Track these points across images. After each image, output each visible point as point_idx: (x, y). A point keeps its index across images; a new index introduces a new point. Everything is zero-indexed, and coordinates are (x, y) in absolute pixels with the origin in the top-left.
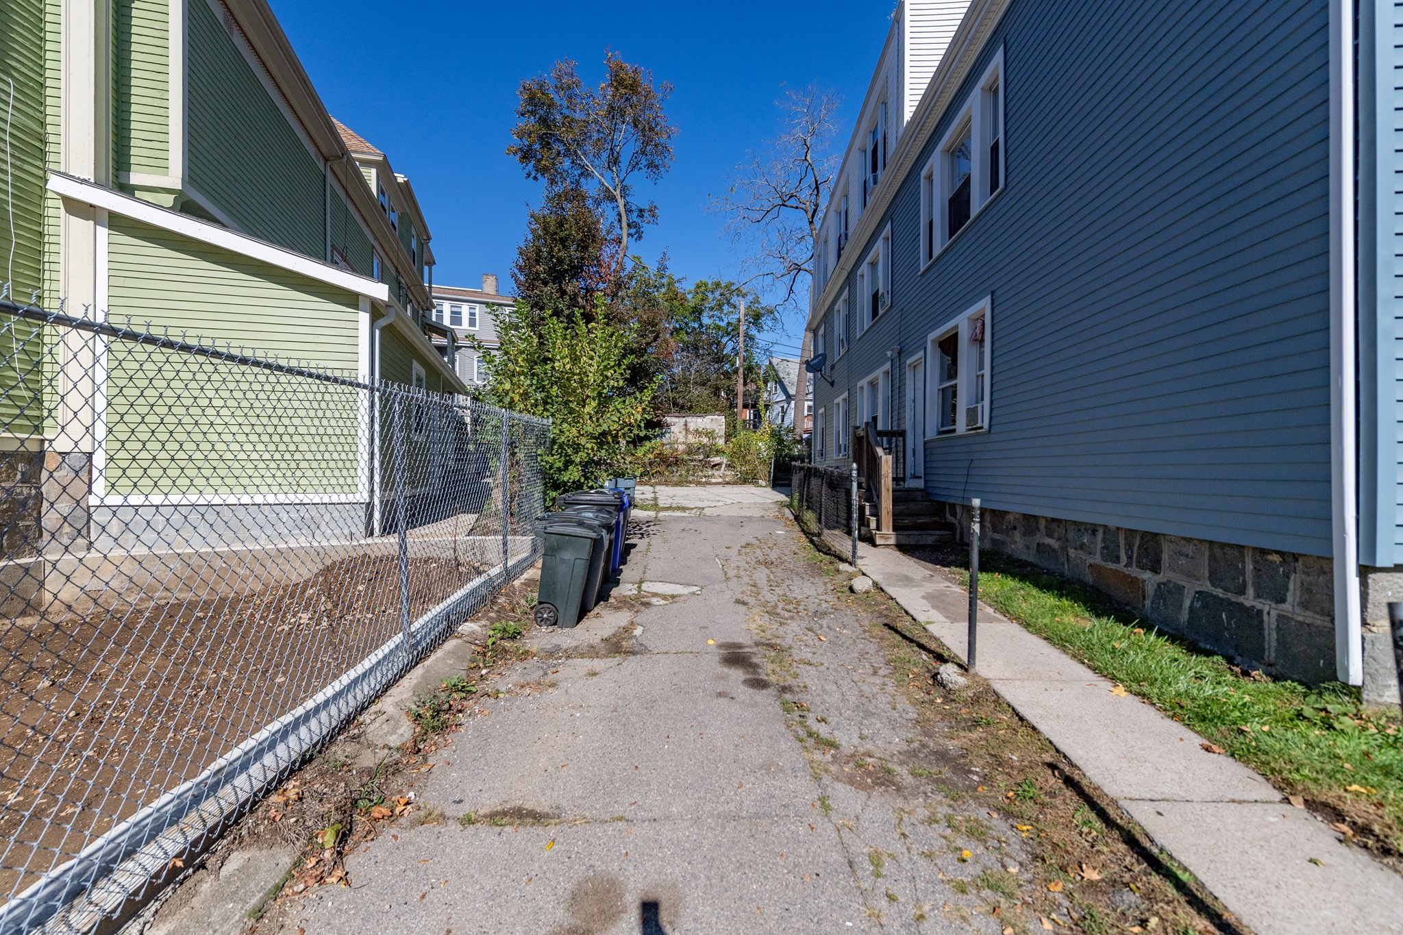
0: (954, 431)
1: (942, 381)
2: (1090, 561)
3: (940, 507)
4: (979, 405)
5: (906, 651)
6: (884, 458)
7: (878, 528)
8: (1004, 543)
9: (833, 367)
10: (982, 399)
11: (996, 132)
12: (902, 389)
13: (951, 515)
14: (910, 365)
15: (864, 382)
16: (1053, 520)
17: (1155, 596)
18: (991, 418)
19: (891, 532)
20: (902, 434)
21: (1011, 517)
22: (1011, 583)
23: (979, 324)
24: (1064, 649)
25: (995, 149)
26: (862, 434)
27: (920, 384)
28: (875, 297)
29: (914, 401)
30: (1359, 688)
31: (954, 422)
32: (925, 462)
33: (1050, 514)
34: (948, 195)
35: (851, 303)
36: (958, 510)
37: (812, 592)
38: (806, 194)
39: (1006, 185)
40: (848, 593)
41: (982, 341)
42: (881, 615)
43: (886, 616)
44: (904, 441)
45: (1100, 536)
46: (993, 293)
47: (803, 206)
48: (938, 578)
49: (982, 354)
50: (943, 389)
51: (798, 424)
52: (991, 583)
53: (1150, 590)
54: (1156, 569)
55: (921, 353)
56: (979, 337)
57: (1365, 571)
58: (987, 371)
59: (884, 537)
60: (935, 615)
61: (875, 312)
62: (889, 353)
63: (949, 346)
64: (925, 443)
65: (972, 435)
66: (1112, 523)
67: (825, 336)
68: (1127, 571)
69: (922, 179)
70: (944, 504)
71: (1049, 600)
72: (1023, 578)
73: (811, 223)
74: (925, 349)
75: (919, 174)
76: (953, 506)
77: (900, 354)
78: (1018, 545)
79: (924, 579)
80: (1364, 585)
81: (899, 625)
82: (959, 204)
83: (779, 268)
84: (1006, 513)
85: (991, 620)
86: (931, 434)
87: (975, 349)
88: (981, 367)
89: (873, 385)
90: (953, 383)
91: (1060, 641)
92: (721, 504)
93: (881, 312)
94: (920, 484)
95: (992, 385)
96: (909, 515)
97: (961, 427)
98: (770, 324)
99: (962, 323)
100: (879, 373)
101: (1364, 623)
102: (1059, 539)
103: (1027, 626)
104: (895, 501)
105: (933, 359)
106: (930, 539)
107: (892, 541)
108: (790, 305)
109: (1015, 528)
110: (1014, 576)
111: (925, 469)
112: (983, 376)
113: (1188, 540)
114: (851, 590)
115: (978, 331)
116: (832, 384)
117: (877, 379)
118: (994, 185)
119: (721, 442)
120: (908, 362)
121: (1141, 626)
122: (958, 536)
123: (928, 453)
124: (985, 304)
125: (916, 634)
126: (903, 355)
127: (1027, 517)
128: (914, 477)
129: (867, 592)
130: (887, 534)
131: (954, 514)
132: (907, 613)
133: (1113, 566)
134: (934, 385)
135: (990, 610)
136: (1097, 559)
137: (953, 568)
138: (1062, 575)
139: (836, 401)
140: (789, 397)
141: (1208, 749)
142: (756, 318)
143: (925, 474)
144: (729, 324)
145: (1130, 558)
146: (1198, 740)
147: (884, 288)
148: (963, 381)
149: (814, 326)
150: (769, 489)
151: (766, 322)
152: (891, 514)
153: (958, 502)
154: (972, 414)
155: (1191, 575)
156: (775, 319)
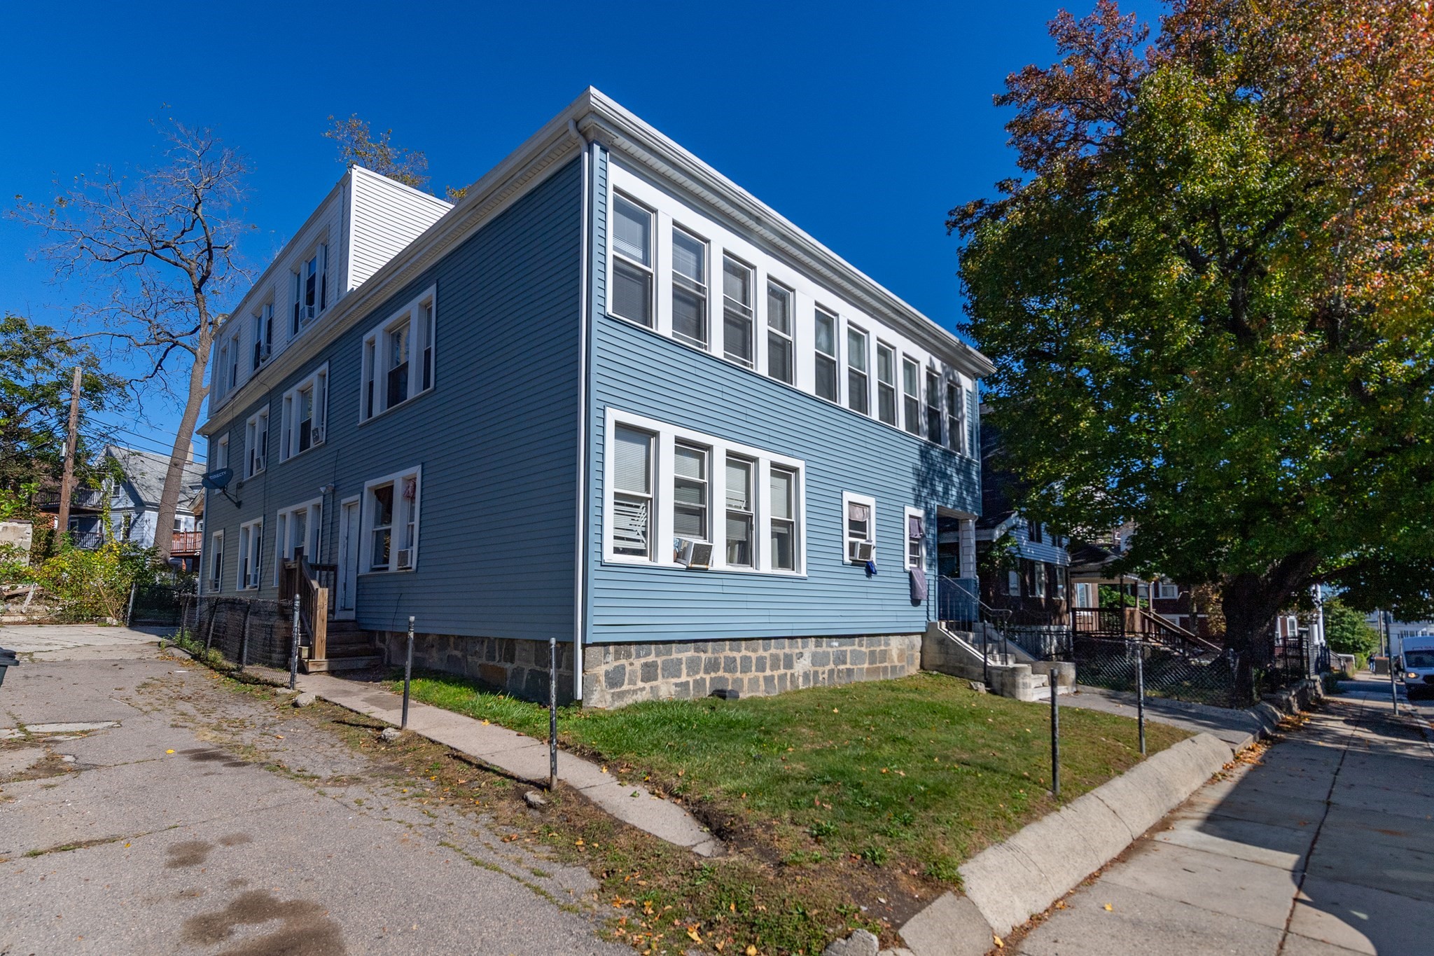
0: (387, 569)
1: (376, 524)
2: (480, 662)
3: (370, 635)
4: (409, 550)
5: (354, 732)
6: (320, 590)
7: (311, 656)
8: (424, 659)
9: (240, 486)
10: (412, 545)
11: (429, 343)
12: (334, 526)
13: (381, 641)
14: (344, 505)
15: (288, 511)
16: (460, 637)
17: (512, 677)
18: (418, 561)
19: (324, 659)
20: (334, 568)
21: (430, 638)
22: (428, 683)
23: (411, 485)
24: (459, 712)
25: (428, 353)
26: (293, 566)
27: (356, 524)
28: (305, 427)
29: (347, 538)
30: (581, 701)
31: (387, 561)
32: (357, 595)
33: (457, 633)
34: (388, 370)
35: (272, 421)
36: (387, 636)
37: (252, 712)
38: (191, 252)
39: (435, 388)
40: (292, 708)
41: (413, 498)
42: (328, 716)
43: (334, 717)
44: (336, 575)
45: (486, 644)
46: (423, 464)
47: (187, 266)
48: (371, 689)
49: (412, 509)
50: (377, 532)
51: (164, 544)
52: (416, 686)
53: (509, 674)
54: (512, 662)
55: (358, 497)
56: (411, 494)
57: (584, 646)
58: (416, 523)
59: (318, 664)
60: (373, 708)
61: (304, 444)
62: (322, 489)
63: (384, 496)
64: (358, 578)
65: (403, 573)
66: (492, 635)
67: (229, 446)
68: (499, 665)
69: (364, 343)
70: (373, 632)
71: (453, 690)
72: (437, 680)
73: (198, 291)
74: (362, 493)
75: (361, 336)
76: (382, 633)
77: (334, 491)
78: (435, 659)
79: (361, 690)
80: (584, 653)
81: (346, 719)
82: (397, 378)
83: (142, 332)
84: (427, 635)
85: (414, 706)
86: (364, 570)
87: (407, 504)
88: (412, 519)
89: (299, 516)
90: (386, 527)
91: (457, 709)
92: (58, 647)
93: (312, 445)
94: (352, 615)
95: (420, 535)
96: (340, 644)
97: (393, 566)
98: (116, 400)
99: (398, 479)
100: (308, 505)
101: (584, 671)
102: (462, 650)
103: (438, 705)
104: (329, 631)
105: (369, 505)
106: (361, 663)
107: (324, 668)
108: (156, 384)
109: (433, 646)
110: (431, 679)
111: (357, 601)
112: (413, 526)
113: (527, 641)
114: (296, 705)
115: (410, 489)
116: (239, 505)
117: (305, 510)
118: (426, 385)
119: (24, 563)
120: (344, 501)
121: (502, 694)
122: (386, 659)
123: (360, 587)
124: (416, 470)
125: (362, 720)
126: (337, 493)
127: (442, 637)
128: (344, 609)
129: (311, 705)
130: (321, 660)
131: (383, 641)
132: (351, 711)
133: (491, 663)
134: (369, 527)
135: (415, 702)
136: (483, 661)
137: (384, 682)
138: (462, 675)
139: (243, 525)
140: (140, 505)
141: (518, 735)
142: (93, 389)
143: (357, 607)
144: (36, 386)
145: (500, 656)
146: (516, 733)
147: (317, 424)
148: (397, 527)
149: (212, 430)
150: (124, 629)
151: (111, 398)
152: (324, 643)
153: (389, 629)
154: (403, 557)
155: (528, 661)
156: (124, 395)
